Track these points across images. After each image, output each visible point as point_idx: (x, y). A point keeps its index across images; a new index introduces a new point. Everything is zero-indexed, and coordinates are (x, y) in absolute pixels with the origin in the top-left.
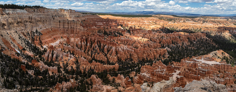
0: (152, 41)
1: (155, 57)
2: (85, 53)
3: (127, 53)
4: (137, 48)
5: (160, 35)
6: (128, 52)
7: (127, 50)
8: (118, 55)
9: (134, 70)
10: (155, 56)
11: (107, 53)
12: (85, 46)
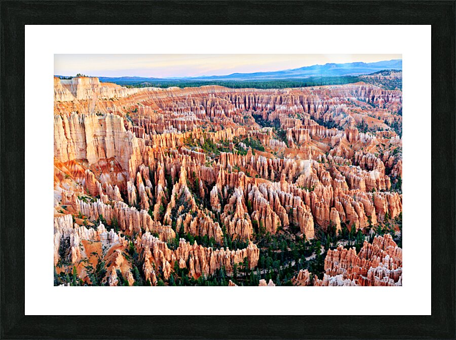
0: (359, 167)
1: (370, 222)
2: (153, 218)
3: (280, 206)
4: (311, 190)
5: (387, 146)
6: (283, 204)
7: (280, 197)
8: (253, 214)
9: (304, 266)
10: (369, 218)
11: (219, 210)
12: (148, 195)
